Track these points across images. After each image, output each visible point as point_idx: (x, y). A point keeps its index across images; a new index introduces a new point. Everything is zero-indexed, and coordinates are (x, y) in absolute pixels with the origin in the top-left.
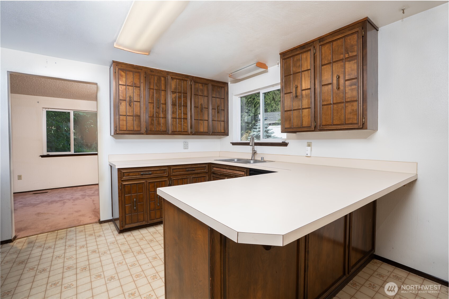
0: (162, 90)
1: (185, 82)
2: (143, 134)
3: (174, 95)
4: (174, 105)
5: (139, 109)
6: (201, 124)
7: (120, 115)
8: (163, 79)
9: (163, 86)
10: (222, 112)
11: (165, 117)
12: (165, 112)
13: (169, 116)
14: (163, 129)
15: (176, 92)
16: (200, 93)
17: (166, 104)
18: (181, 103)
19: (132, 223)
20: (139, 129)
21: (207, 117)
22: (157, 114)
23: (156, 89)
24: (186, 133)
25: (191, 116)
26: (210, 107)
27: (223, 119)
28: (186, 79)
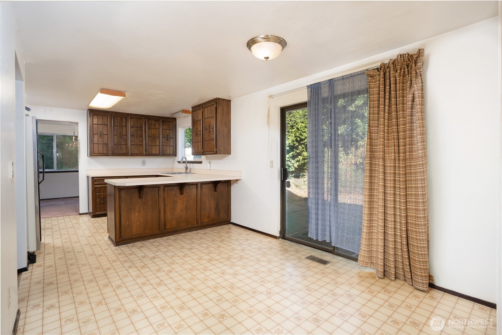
0: (124, 126)
1: (141, 120)
2: (110, 156)
3: (132, 129)
4: (132, 136)
5: (107, 139)
6: (154, 148)
7: (93, 144)
8: (124, 119)
9: (124, 123)
10: (172, 140)
11: (126, 144)
12: (126, 141)
13: (129, 144)
14: (125, 152)
15: (134, 127)
16: (153, 127)
17: (126, 135)
18: (138, 134)
19: (100, 211)
20: (107, 152)
21: (159, 143)
22: (120, 142)
23: (119, 126)
24: (142, 155)
25: (146, 143)
26: (161, 137)
27: (172, 144)
28: (142, 118)
